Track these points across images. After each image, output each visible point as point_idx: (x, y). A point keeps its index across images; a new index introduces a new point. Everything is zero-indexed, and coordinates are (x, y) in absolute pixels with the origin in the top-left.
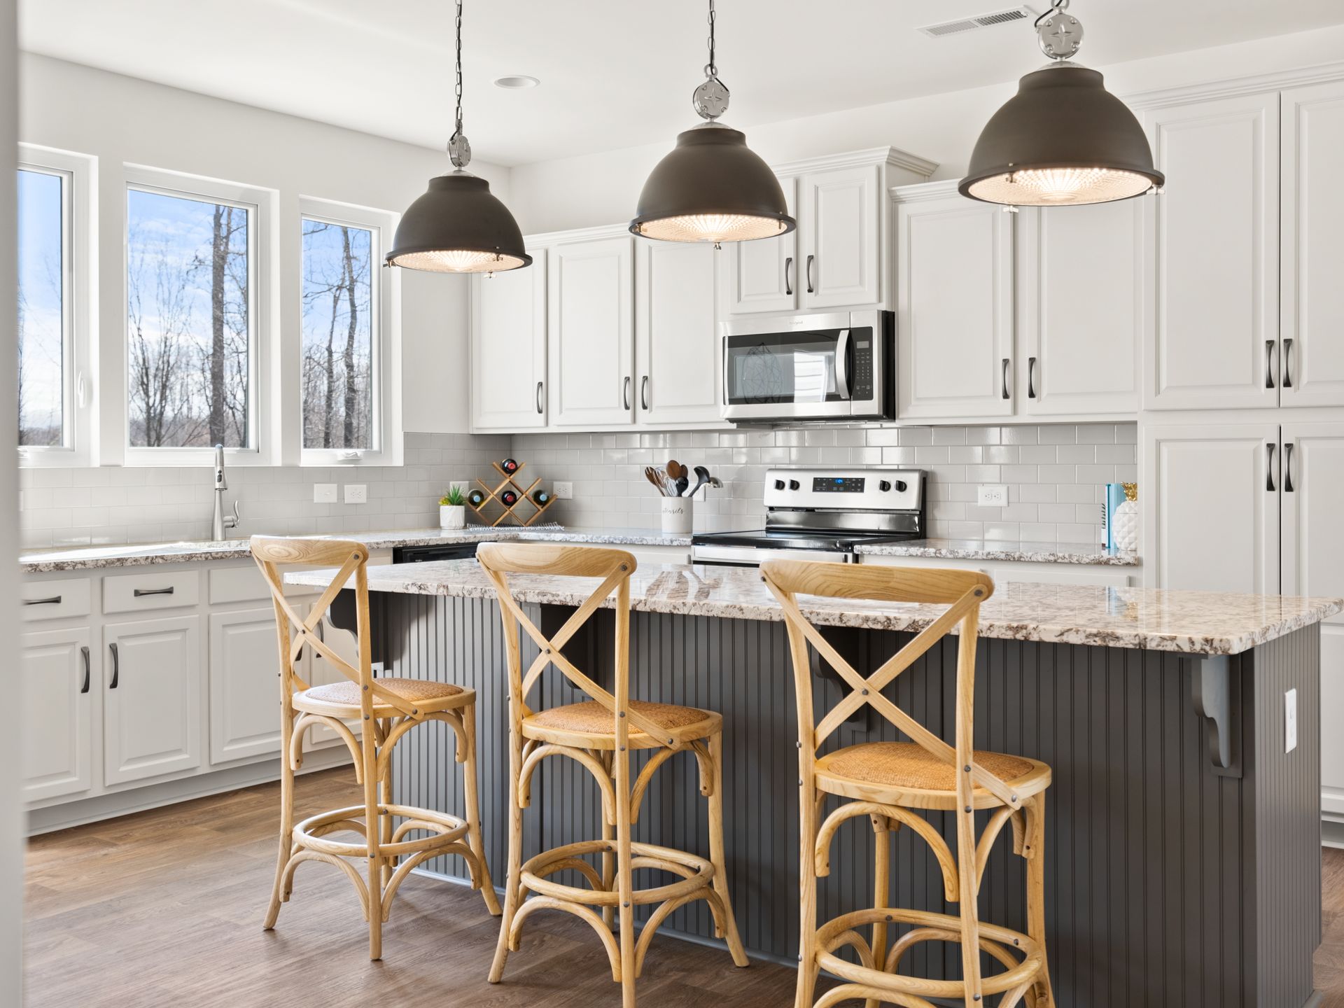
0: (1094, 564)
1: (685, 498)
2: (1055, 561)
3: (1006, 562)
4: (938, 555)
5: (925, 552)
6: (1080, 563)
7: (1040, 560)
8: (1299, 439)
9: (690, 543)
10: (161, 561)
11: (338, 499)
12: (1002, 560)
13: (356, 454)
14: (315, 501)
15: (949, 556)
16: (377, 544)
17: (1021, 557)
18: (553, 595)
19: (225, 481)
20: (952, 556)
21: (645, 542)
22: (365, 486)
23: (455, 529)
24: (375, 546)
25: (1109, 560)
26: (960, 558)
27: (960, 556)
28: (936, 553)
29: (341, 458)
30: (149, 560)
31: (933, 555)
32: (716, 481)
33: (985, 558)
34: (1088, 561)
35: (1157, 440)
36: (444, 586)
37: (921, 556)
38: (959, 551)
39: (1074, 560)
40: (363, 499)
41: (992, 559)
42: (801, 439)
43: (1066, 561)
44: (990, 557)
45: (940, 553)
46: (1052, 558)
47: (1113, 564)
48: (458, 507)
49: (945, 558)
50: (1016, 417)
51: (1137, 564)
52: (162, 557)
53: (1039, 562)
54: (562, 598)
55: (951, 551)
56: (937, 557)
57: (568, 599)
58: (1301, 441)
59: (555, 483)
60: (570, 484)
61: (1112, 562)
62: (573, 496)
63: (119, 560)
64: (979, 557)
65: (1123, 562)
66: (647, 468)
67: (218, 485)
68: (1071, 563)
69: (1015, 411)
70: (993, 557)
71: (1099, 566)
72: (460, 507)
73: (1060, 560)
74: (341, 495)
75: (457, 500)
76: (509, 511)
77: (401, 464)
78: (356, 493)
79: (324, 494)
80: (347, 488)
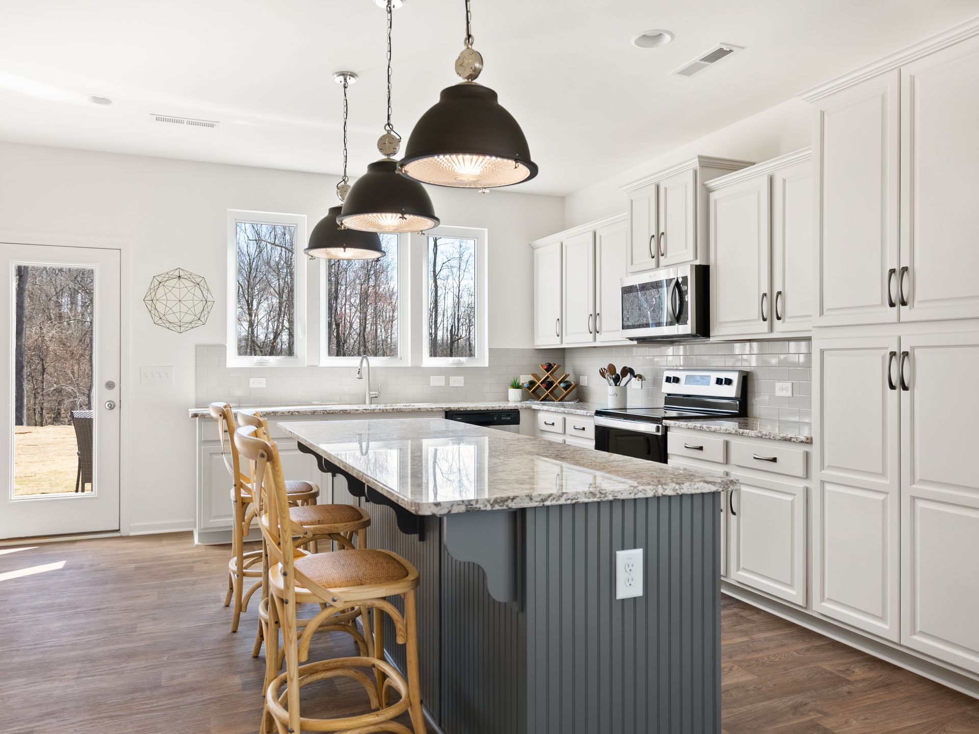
1: (622, 387)
2: (761, 437)
3: (736, 436)
4: (702, 429)
5: (695, 426)
6: (775, 439)
8: (913, 348)
9: (594, 415)
10: (297, 414)
11: (445, 384)
13: (460, 360)
14: (431, 385)
16: (431, 408)
19: (361, 374)
21: (576, 413)
22: (463, 377)
23: (515, 402)
24: (430, 410)
25: (791, 438)
26: (713, 432)
27: (712, 430)
29: (451, 362)
30: (290, 413)
32: (640, 377)
34: (779, 438)
35: (821, 350)
39: (772, 437)
40: (462, 384)
41: (728, 433)
42: (685, 350)
43: (768, 437)
44: (728, 432)
46: (759, 435)
47: (794, 441)
48: (516, 389)
49: (705, 431)
50: (772, 334)
51: (809, 441)
52: (298, 412)
53: (752, 437)
58: (915, 350)
59: (581, 377)
60: (586, 377)
61: (793, 440)
62: (588, 384)
63: (273, 412)
64: (722, 432)
65: (799, 440)
66: (602, 369)
67: (358, 376)
68: (770, 438)
69: (771, 329)
71: (786, 442)
72: (519, 389)
73: (763, 437)
74: (447, 381)
75: (516, 386)
76: (547, 392)
77: (487, 365)
78: (458, 381)
79: (437, 381)
80: (452, 379)
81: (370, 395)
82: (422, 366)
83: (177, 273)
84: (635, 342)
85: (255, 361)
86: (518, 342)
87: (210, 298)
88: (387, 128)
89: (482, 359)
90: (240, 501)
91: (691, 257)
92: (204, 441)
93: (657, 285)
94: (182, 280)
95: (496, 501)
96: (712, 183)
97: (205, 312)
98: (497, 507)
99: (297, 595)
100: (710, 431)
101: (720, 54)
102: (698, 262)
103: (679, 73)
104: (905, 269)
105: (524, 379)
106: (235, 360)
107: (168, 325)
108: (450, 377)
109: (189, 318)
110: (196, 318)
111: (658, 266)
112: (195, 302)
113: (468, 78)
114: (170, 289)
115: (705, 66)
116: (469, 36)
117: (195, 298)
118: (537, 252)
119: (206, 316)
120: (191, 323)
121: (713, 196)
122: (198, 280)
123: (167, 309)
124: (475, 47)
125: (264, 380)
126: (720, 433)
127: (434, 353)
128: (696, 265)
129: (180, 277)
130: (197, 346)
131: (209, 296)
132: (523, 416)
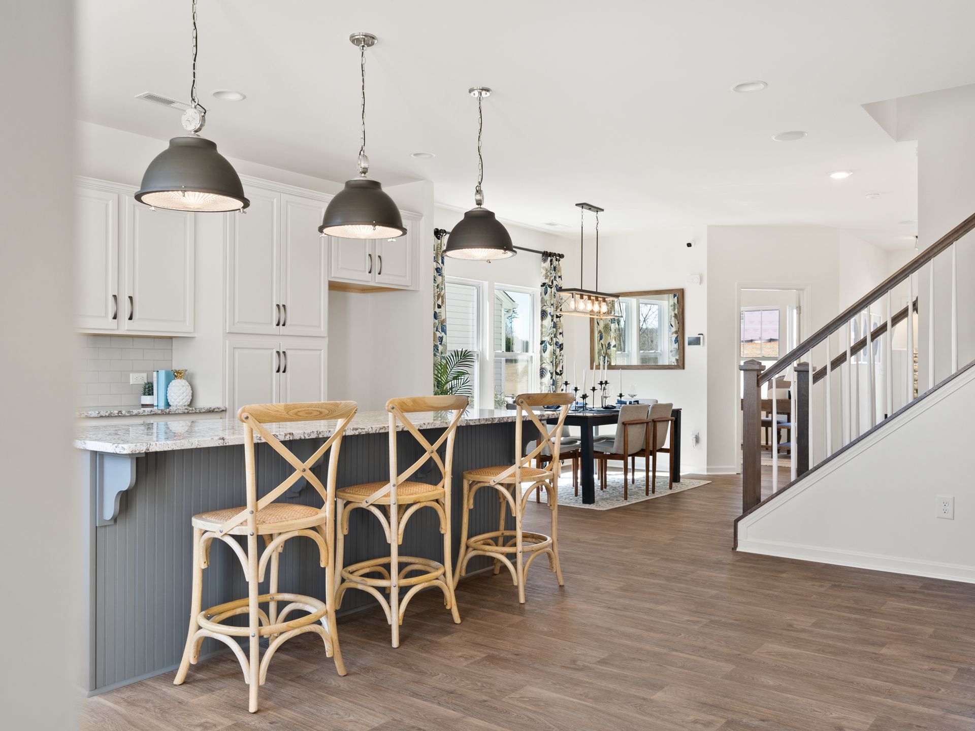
0: (207, 412)
2: (188, 413)
4: (120, 414)
7: (180, 412)
8: (288, 350)
12: (159, 414)
15: (127, 414)
17: (170, 412)
18: (362, 429)
20: (129, 415)
25: (214, 409)
26: (134, 415)
27: (134, 414)
28: (118, 414)
31: (116, 415)
33: (149, 414)
36: (290, 434)
37: (108, 416)
38: (133, 411)
39: (198, 411)
41: (153, 414)
44: (152, 413)
45: (121, 413)
47: (216, 411)
49: (125, 416)
54: (366, 430)
55: (128, 412)
56: (119, 416)
57: (370, 430)
61: (216, 410)
64: (146, 414)
65: (220, 410)
70: (154, 413)
100: (132, 416)
126: (144, 415)
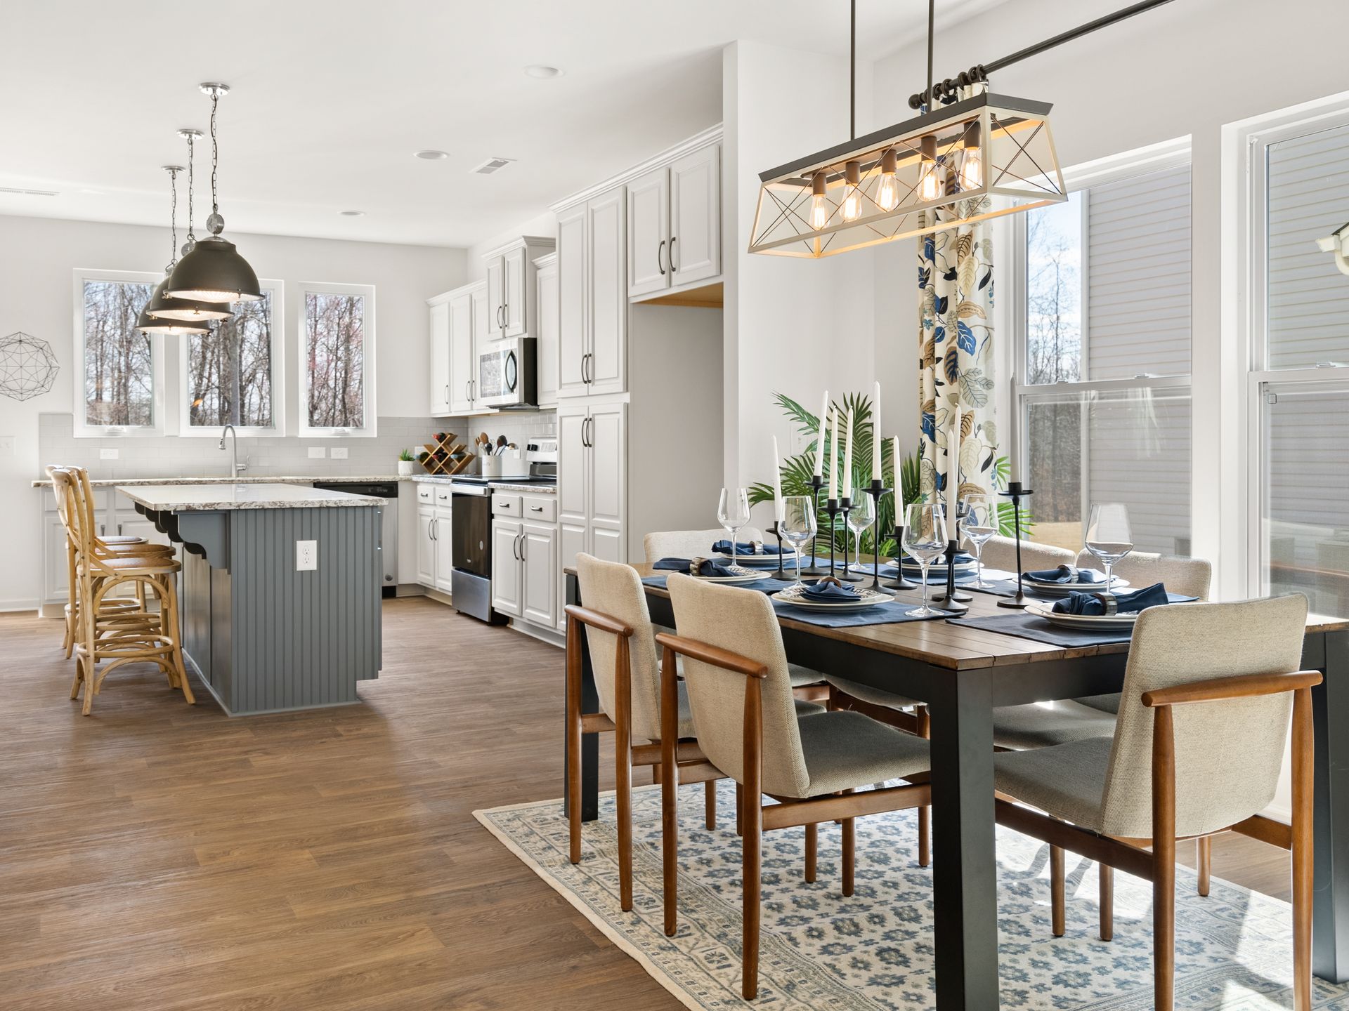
1: (497, 456)
2: (535, 491)
3: (524, 492)
4: (508, 488)
6: (540, 492)
9: (451, 482)
11: (326, 456)
13: (344, 430)
14: (309, 457)
16: (298, 480)
21: (441, 482)
22: (347, 449)
24: (295, 481)
29: (333, 433)
34: (542, 491)
40: (345, 456)
41: (521, 490)
43: (537, 491)
46: (533, 489)
47: (548, 493)
48: (406, 462)
51: (555, 492)
53: (531, 492)
58: (593, 416)
61: (547, 491)
71: (545, 494)
74: (328, 454)
75: (407, 458)
76: (440, 465)
77: (375, 436)
78: (340, 453)
79: (315, 453)
80: (333, 450)
81: (236, 467)
82: (300, 436)
83: (17, 338)
84: (497, 411)
85: (106, 431)
86: (411, 409)
87: (54, 363)
88: (190, 237)
89: (371, 429)
90: (72, 549)
91: (521, 330)
92: (49, 512)
93: (497, 356)
94: (23, 345)
95: (206, 505)
96: (540, 261)
97: (49, 379)
98: (207, 508)
99: (91, 572)
100: (512, 490)
101: (497, 164)
102: (526, 336)
103: (478, 172)
104: (590, 355)
105: (418, 451)
106: (82, 430)
107: (8, 392)
108: (332, 449)
109: (31, 385)
110: (39, 385)
111: (504, 337)
112: (38, 369)
113: (214, 233)
114: (10, 354)
115: (493, 170)
116: (215, 205)
117: (38, 364)
118: (433, 310)
119: (50, 383)
120: (33, 390)
121: (539, 273)
122: (41, 345)
123: (8, 376)
124: (219, 213)
125: (116, 451)
127: (312, 423)
128: (524, 339)
129: (20, 341)
130: (41, 415)
131: (54, 362)
132: (402, 489)
